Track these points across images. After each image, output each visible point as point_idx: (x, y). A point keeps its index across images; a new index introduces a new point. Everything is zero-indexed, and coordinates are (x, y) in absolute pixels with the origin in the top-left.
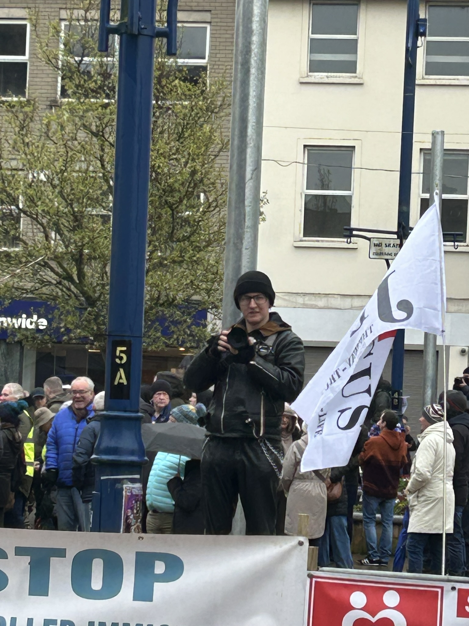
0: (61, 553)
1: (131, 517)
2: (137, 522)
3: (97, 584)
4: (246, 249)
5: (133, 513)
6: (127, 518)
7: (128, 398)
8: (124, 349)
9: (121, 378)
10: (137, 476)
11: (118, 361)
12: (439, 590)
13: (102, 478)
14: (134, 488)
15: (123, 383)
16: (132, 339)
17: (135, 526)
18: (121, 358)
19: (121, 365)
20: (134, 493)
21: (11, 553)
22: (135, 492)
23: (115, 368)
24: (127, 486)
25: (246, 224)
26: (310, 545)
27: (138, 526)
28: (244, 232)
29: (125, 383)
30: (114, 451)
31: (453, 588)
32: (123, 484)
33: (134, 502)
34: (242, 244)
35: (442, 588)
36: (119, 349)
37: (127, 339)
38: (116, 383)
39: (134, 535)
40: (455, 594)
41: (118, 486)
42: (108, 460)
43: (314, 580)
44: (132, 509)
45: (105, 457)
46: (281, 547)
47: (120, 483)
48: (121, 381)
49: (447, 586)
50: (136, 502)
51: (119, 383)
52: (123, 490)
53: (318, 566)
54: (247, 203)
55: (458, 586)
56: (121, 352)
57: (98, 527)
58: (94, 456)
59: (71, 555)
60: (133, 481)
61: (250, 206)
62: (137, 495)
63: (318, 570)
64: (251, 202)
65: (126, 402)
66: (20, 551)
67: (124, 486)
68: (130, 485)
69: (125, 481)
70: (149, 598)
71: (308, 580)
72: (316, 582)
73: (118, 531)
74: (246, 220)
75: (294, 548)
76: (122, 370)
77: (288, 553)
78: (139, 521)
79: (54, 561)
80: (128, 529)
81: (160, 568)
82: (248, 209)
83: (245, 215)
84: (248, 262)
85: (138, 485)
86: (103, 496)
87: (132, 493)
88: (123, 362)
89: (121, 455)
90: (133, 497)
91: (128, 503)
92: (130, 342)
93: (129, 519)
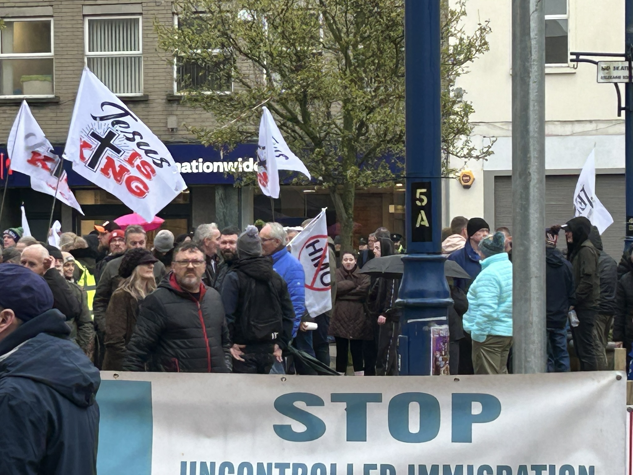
0: (377, 398)
1: (440, 359)
2: (446, 363)
3: (414, 427)
4: (534, 82)
5: (441, 355)
6: (436, 360)
7: (431, 240)
8: (424, 190)
9: (422, 220)
10: (444, 318)
11: (418, 203)
13: (409, 321)
14: (441, 330)
15: (424, 226)
16: (431, 180)
17: (444, 368)
18: (421, 200)
19: (422, 208)
20: (442, 335)
21: (326, 399)
23: (416, 211)
24: (435, 328)
25: (533, 57)
26: (628, 379)
27: (447, 368)
28: (531, 65)
29: (427, 225)
30: (421, 294)
32: (430, 327)
33: (442, 344)
34: (530, 77)
36: (419, 191)
37: (427, 181)
38: (418, 226)
39: (444, 377)
41: (426, 328)
42: (415, 303)
44: (440, 350)
45: (411, 301)
46: (599, 382)
47: (427, 325)
48: (423, 223)
50: (444, 344)
51: (421, 225)
52: (430, 333)
54: (532, 35)
56: (421, 194)
57: (408, 371)
58: (398, 300)
59: (387, 399)
60: (440, 323)
62: (445, 337)
64: (536, 35)
65: (427, 243)
66: (336, 398)
67: (432, 328)
68: (438, 327)
69: (432, 324)
70: (468, 439)
71: (628, 414)
73: (429, 374)
74: (533, 53)
75: (612, 382)
76: (423, 212)
77: (607, 388)
78: (448, 362)
79: (370, 406)
80: (437, 372)
81: (477, 409)
82: (533, 42)
83: (531, 48)
84: (536, 95)
85: (445, 327)
86: (410, 340)
87: (439, 335)
88: (424, 203)
89: (426, 297)
90: (440, 339)
91: (437, 345)
92: (430, 183)
93: (438, 361)
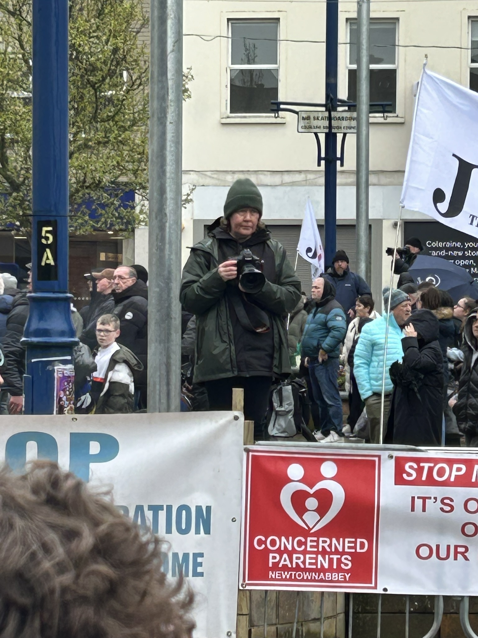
1: (64, 398)
2: (70, 403)
4: (170, 123)
5: (65, 395)
6: (60, 399)
8: (50, 229)
9: (48, 258)
10: (69, 358)
11: (44, 241)
12: (376, 459)
13: (33, 361)
14: (65, 369)
15: (50, 264)
16: (57, 218)
17: (68, 408)
18: (47, 238)
19: (48, 246)
20: (66, 375)
22: (67, 373)
23: (42, 249)
24: (59, 367)
25: (170, 98)
26: (246, 419)
27: (71, 407)
28: (168, 106)
29: (52, 263)
30: (45, 333)
31: (391, 457)
32: (54, 366)
33: (66, 384)
34: (167, 118)
35: (379, 457)
36: (45, 229)
37: (52, 219)
38: (43, 264)
39: (68, 416)
40: (393, 462)
41: (50, 368)
42: (38, 342)
43: (251, 454)
44: (64, 390)
45: (35, 340)
46: (217, 422)
47: (50, 365)
48: (48, 262)
49: (385, 455)
50: (68, 384)
51: (46, 264)
52: (54, 372)
53: (254, 440)
54: (170, 75)
55: (396, 454)
56: (47, 232)
57: (31, 409)
58: (23, 339)
60: (65, 362)
61: (172, 79)
62: (69, 377)
63: (254, 444)
64: (173, 75)
65: (54, 283)
67: (56, 368)
68: (62, 366)
69: (56, 362)
71: (245, 454)
72: (253, 456)
73: (52, 413)
74: (169, 94)
75: (230, 422)
76: (48, 250)
77: (223, 429)
78: (72, 403)
80: (61, 411)
81: (95, 448)
82: (170, 83)
83: (168, 89)
84: (173, 136)
85: (70, 366)
86: (34, 379)
87: (63, 374)
88: (49, 242)
89: (51, 337)
90: (65, 378)
91: (60, 385)
92: (56, 221)
93: (62, 401)
